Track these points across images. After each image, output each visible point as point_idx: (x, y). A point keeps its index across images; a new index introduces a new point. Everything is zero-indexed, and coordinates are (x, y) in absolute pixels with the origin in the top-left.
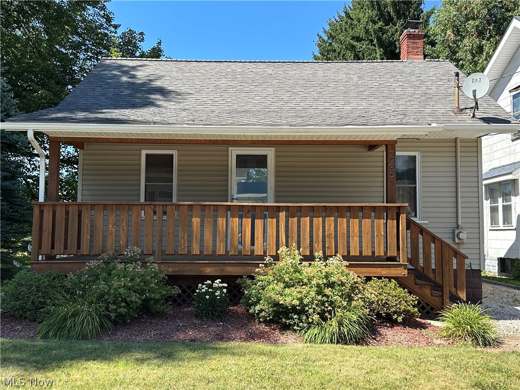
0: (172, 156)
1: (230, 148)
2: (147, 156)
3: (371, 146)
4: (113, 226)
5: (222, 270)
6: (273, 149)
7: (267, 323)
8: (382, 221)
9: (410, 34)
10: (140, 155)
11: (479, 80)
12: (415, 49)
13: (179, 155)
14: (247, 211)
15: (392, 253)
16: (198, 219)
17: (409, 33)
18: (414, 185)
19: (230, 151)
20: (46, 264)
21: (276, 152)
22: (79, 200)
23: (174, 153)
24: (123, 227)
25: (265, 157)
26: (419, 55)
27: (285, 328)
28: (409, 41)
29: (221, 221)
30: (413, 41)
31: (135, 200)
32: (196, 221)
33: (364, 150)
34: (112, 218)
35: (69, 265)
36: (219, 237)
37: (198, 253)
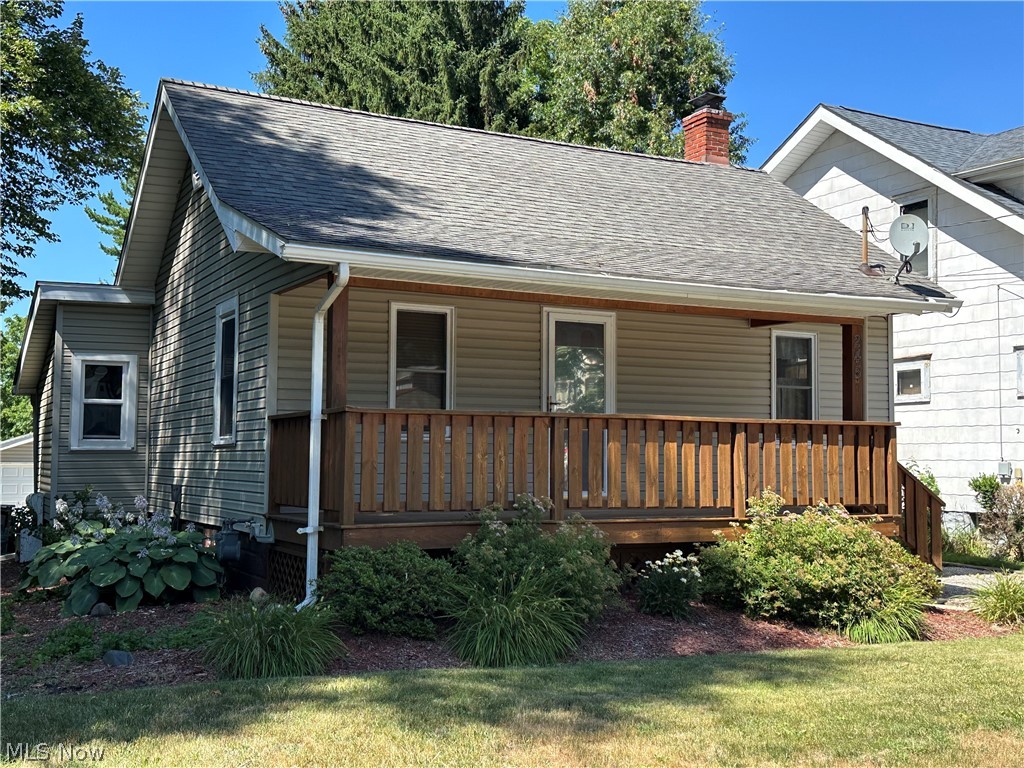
0: (443, 317)
1: (545, 309)
2: (400, 313)
4: (483, 456)
5: (657, 534)
6: (614, 314)
9: (712, 118)
10: (388, 312)
11: (911, 226)
12: (717, 145)
13: (459, 317)
14: (689, 430)
15: (879, 500)
16: (618, 444)
17: (709, 115)
18: (808, 388)
19: (545, 315)
20: (373, 531)
21: (618, 319)
23: (448, 312)
24: (500, 457)
25: (599, 329)
26: (722, 155)
28: (710, 129)
29: (651, 450)
30: (715, 130)
32: (613, 449)
33: (743, 324)
34: (482, 441)
35: (413, 531)
36: (650, 477)
37: (619, 505)
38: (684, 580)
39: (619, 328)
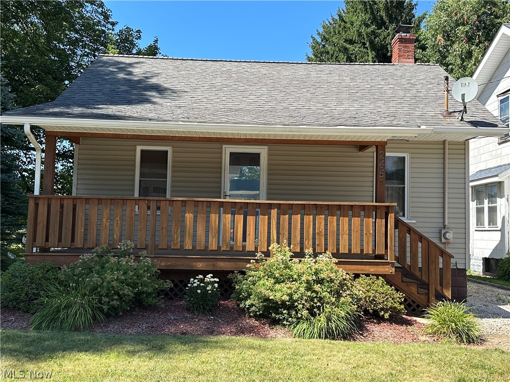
0: (166, 152)
1: (224, 146)
2: (142, 151)
3: (362, 146)
4: (107, 220)
5: (214, 265)
6: (266, 147)
7: (257, 317)
8: (371, 220)
9: (402, 38)
10: (135, 151)
11: (467, 84)
12: (407, 53)
13: (173, 152)
14: (239, 207)
15: (380, 251)
16: (192, 215)
17: (400, 37)
18: (403, 186)
19: (224, 149)
20: (40, 257)
21: (269, 150)
22: (74, 194)
23: (169, 150)
24: (117, 221)
25: (258, 155)
26: (410, 58)
27: (275, 322)
28: (400, 45)
29: (214, 217)
30: (405, 45)
31: (129, 195)
32: (189, 216)
33: (355, 150)
34: (106, 212)
36: (212, 233)
37: (191, 248)
38: (199, 291)
39: (269, 155)
